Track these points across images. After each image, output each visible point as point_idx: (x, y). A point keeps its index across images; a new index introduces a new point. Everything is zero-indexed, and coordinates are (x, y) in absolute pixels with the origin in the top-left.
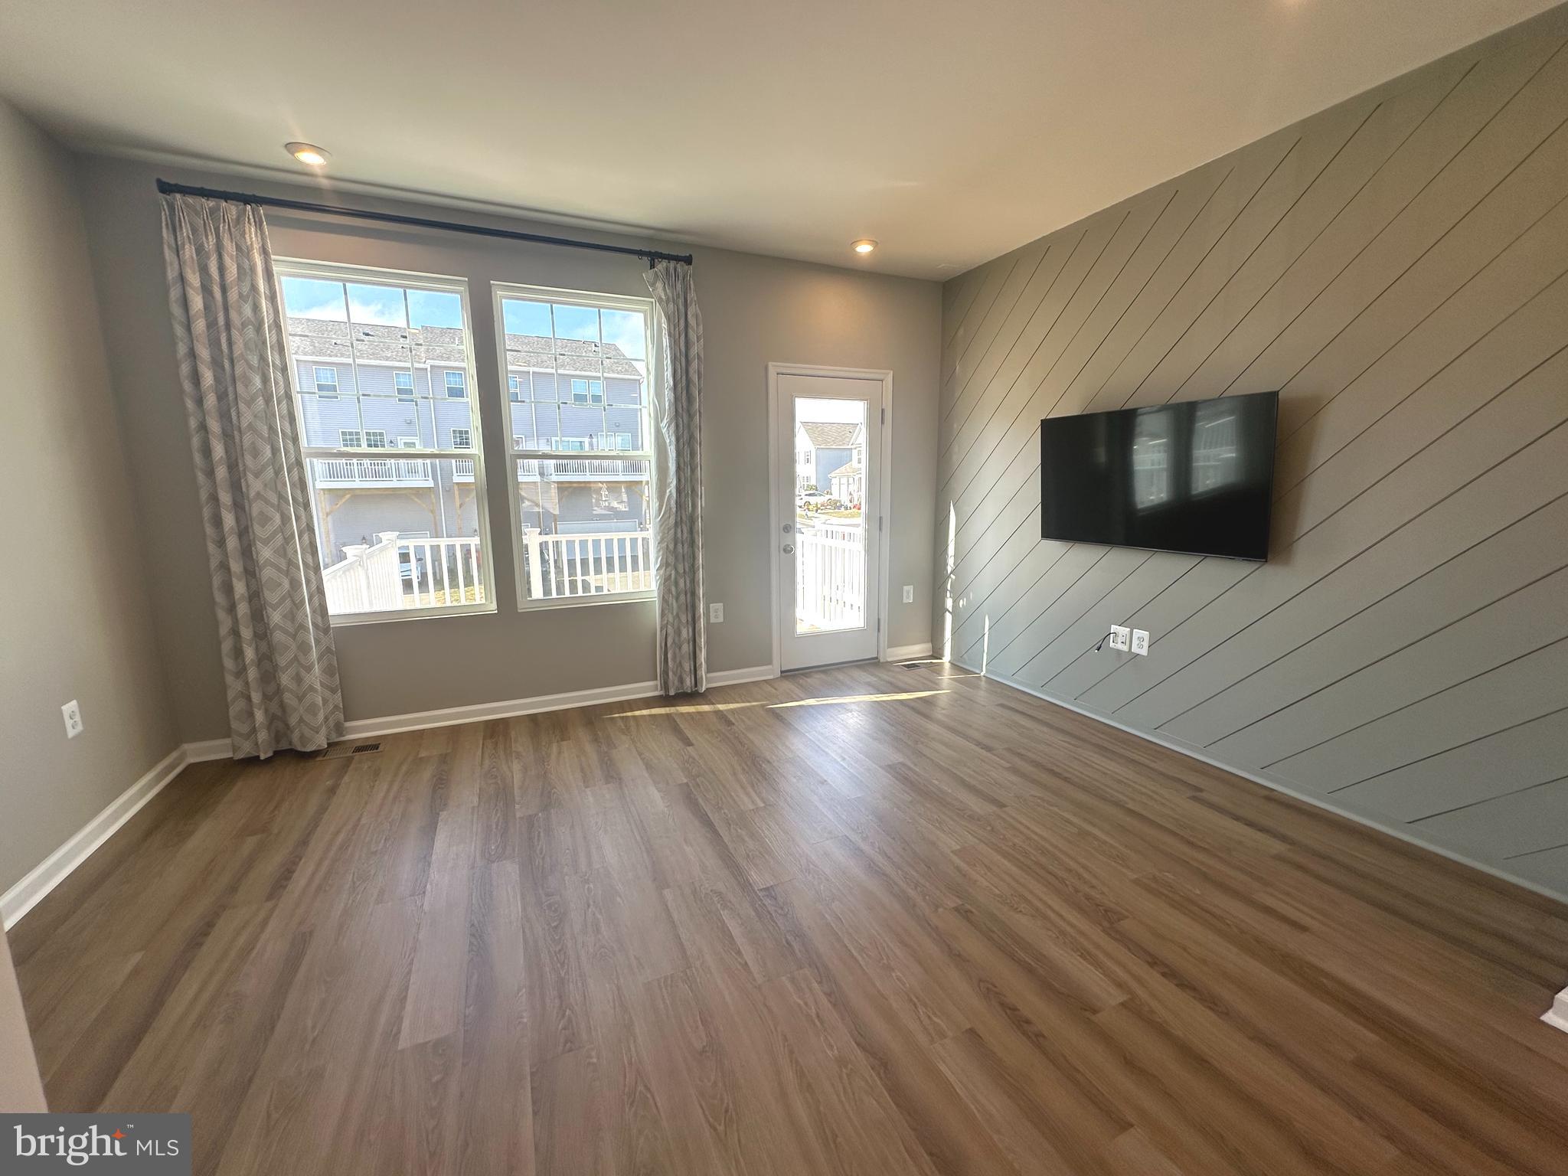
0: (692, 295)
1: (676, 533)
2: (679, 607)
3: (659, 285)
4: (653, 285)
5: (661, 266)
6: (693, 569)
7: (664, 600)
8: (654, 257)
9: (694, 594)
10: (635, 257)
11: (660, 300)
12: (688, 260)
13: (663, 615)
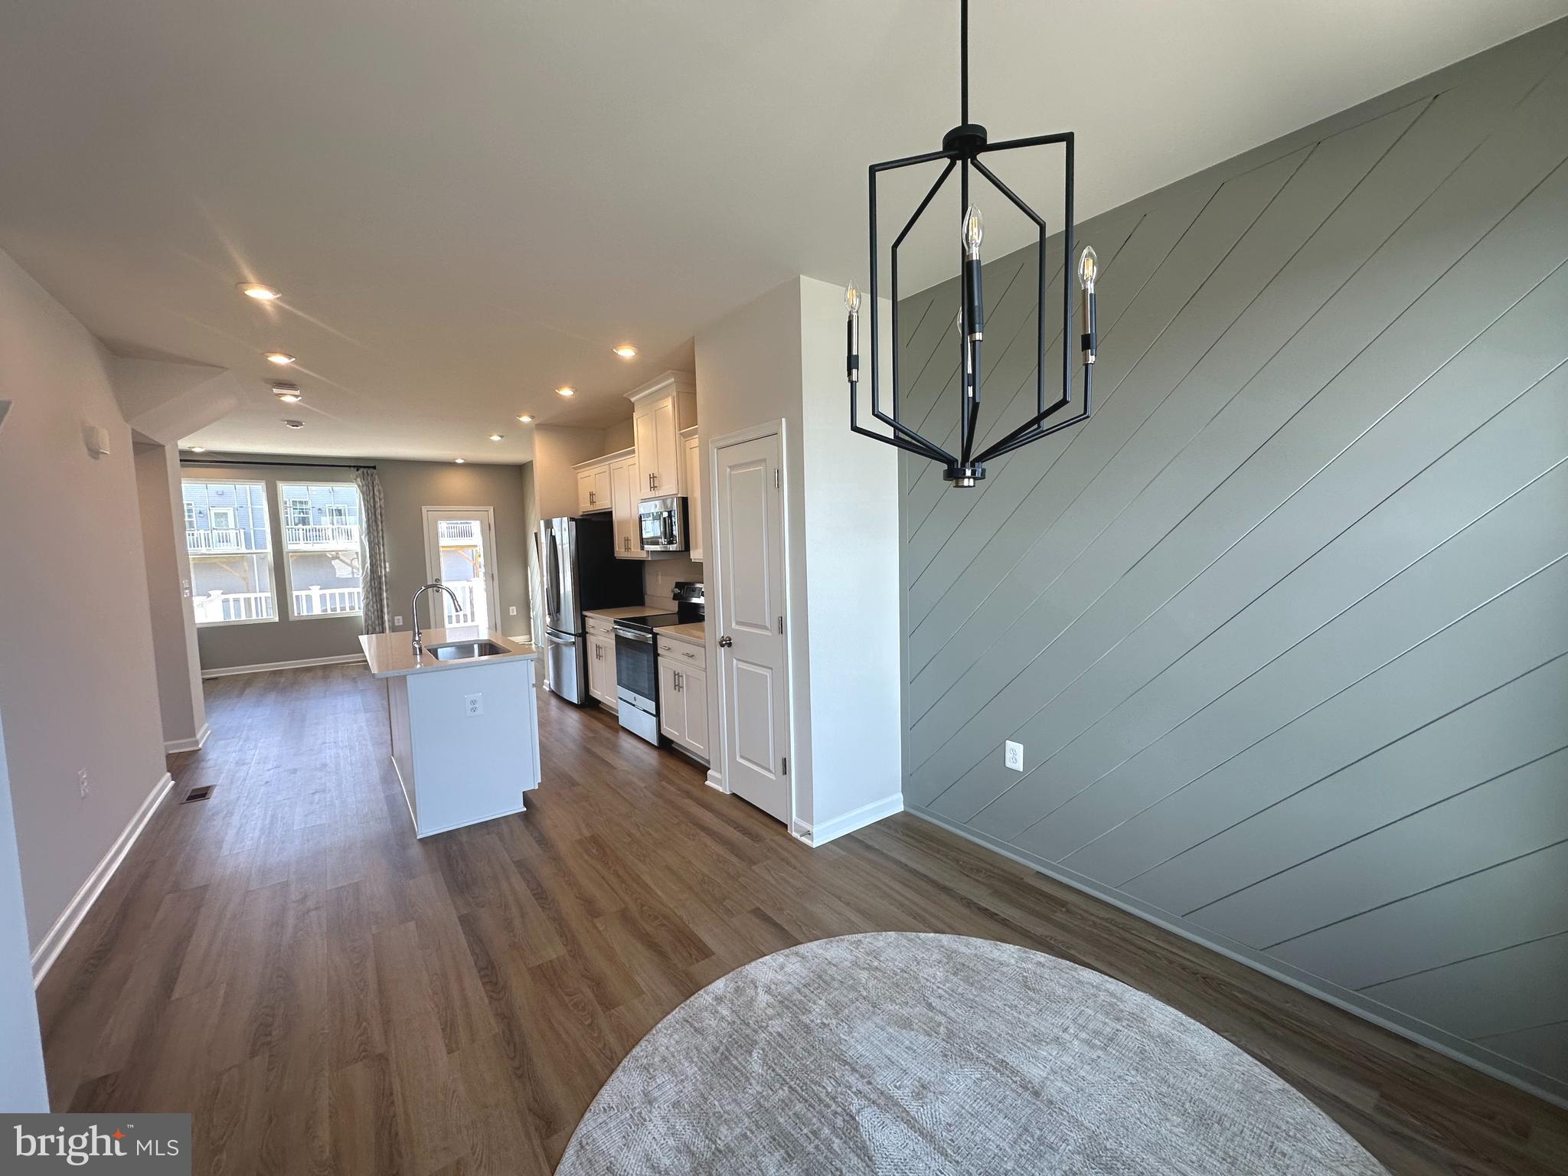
0: (376, 482)
1: (371, 584)
2: (375, 617)
3: (359, 479)
4: (356, 479)
5: (361, 470)
6: (381, 600)
7: (366, 614)
8: (358, 468)
9: (382, 611)
10: (348, 468)
11: (359, 486)
12: (374, 468)
13: (366, 621)
